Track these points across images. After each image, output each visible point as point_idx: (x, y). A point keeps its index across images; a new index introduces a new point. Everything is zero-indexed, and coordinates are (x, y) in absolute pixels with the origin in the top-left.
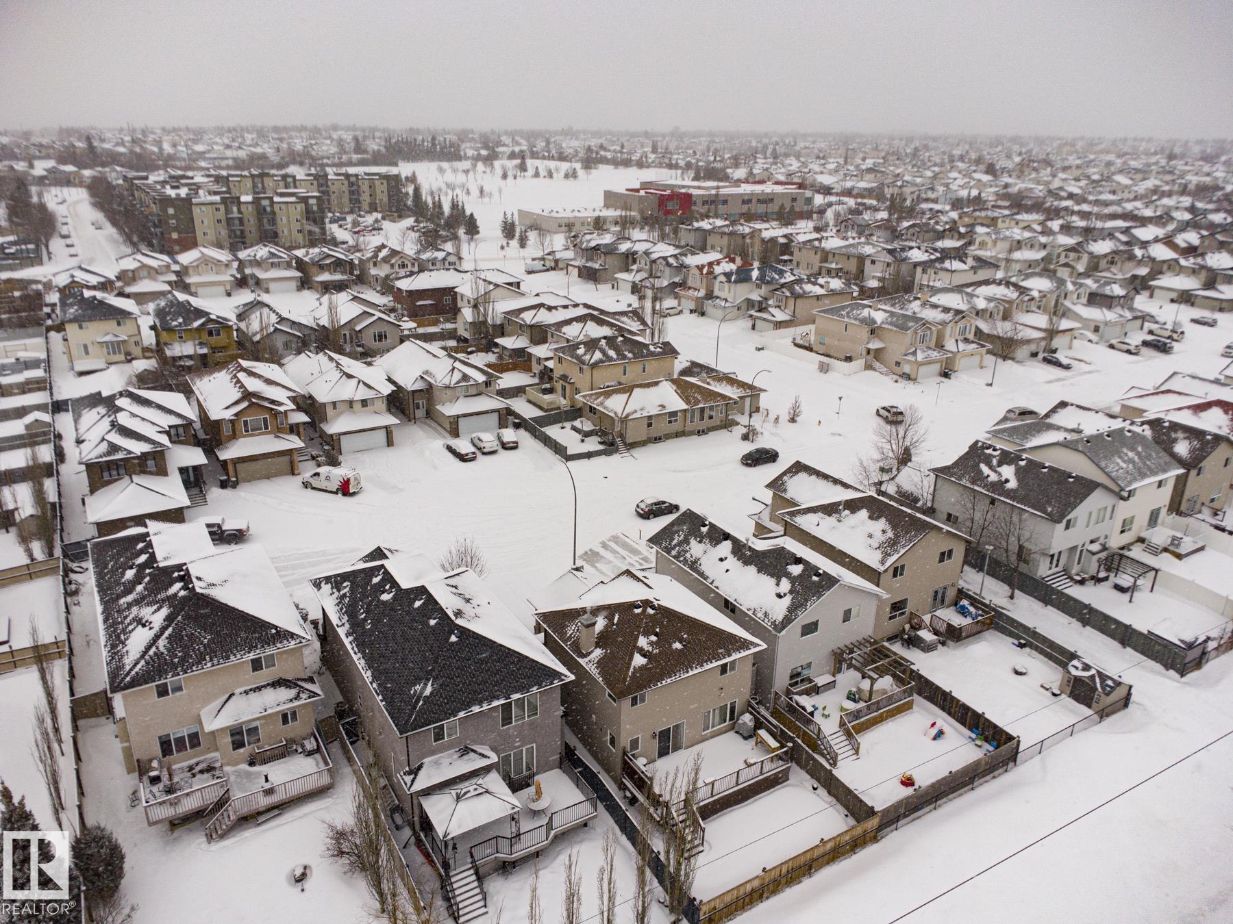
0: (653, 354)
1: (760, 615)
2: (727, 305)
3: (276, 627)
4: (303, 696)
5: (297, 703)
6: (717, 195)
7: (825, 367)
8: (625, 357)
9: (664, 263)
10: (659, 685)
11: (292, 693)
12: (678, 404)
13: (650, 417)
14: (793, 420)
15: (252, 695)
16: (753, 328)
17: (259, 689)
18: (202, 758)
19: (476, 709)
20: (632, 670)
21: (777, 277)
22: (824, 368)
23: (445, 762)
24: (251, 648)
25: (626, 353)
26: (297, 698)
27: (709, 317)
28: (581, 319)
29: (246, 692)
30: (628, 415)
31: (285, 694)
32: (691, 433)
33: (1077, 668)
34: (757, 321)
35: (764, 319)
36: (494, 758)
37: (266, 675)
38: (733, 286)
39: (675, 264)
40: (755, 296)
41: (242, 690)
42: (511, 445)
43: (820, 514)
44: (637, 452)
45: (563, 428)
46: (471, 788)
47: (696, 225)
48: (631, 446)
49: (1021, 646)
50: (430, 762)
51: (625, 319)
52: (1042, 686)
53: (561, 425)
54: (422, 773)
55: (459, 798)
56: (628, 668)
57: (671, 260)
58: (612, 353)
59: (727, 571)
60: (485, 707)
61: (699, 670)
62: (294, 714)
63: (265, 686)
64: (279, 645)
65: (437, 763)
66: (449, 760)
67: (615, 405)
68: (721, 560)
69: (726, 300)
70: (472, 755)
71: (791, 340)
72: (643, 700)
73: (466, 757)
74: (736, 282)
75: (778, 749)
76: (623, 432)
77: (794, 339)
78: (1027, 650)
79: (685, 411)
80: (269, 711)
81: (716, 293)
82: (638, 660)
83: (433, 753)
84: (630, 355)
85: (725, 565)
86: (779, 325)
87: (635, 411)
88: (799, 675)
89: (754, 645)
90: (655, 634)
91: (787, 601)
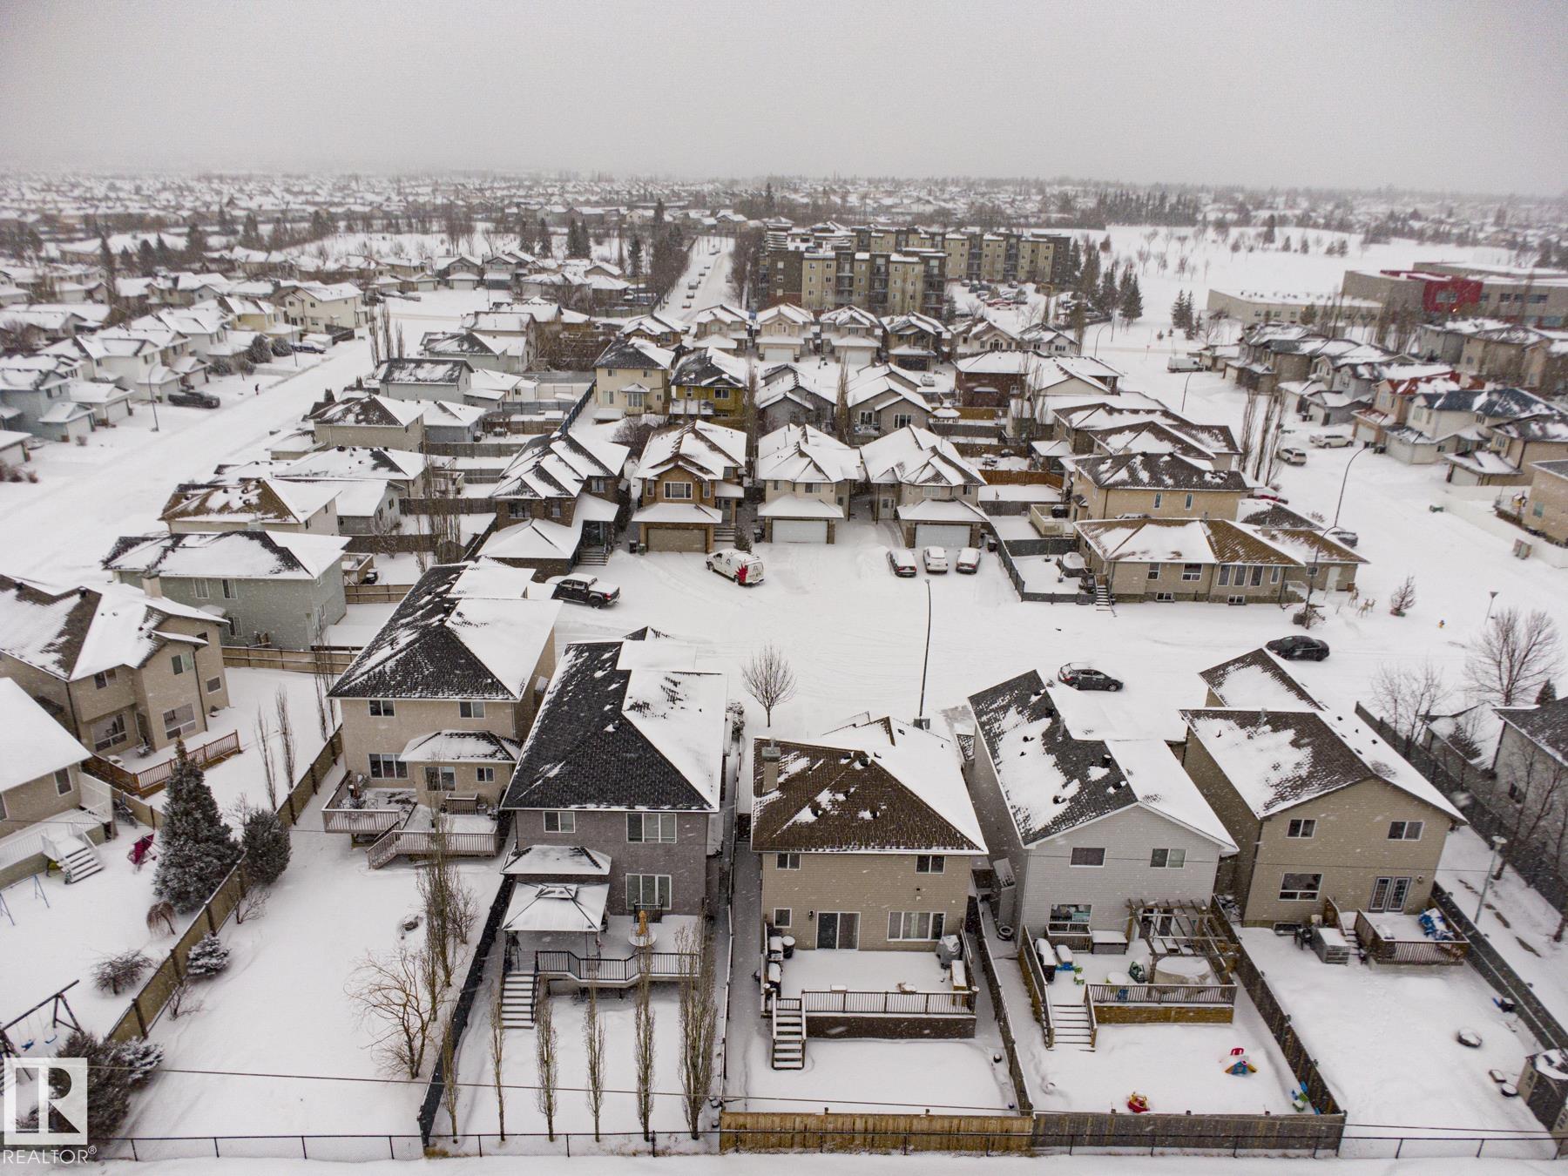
0: (1206, 485)
1: (1020, 817)
2: (1420, 441)
3: (492, 676)
4: (499, 755)
5: (489, 760)
6: (1529, 288)
7: (1524, 550)
8: (1160, 482)
9: (1350, 373)
10: (813, 851)
11: (490, 749)
12: (1206, 556)
13: (1154, 565)
14: (1398, 612)
15: (456, 740)
16: (1449, 479)
17: (464, 735)
18: (407, 790)
19: (591, 807)
20: (790, 823)
21: (1516, 408)
22: (1522, 552)
23: (554, 855)
24: (462, 690)
25: (1166, 478)
26: (493, 755)
27: (1391, 456)
28: (1137, 429)
29: (451, 735)
30: (1118, 557)
31: (485, 747)
32: (1219, 599)
33: (1550, 1062)
34: (1457, 470)
35: (1467, 469)
36: (606, 870)
37: (474, 724)
38: (1435, 414)
39: (1367, 376)
40: (1470, 434)
41: (448, 731)
42: (966, 568)
43: (1231, 723)
44: (1121, 609)
45: (1047, 561)
46: (558, 890)
47: (1450, 325)
48: (1116, 599)
49: (1506, 1008)
50: (540, 850)
51: (1205, 436)
52: (1491, 1073)
53: (1045, 557)
54: (525, 858)
55: (540, 895)
56: (788, 820)
57: (1362, 370)
58: (1144, 476)
59: (1023, 754)
60: (602, 808)
61: (876, 851)
62: (490, 772)
63: (470, 735)
64: (486, 696)
65: (545, 854)
66: (559, 856)
67: (1111, 542)
68: (1026, 739)
69: (1420, 434)
70: (585, 859)
71: (1493, 503)
72: (795, 864)
73: (577, 859)
74: (1441, 409)
75: (962, 988)
76: (1109, 577)
77: (1498, 502)
78: (1513, 1016)
79: (1213, 566)
80: (461, 760)
81: (1411, 422)
82: (806, 816)
83: (544, 841)
84: (1169, 481)
85: (1026, 747)
86: (1487, 479)
87: (1133, 554)
88: (1068, 917)
89: (972, 846)
90: (846, 794)
91: (1060, 809)
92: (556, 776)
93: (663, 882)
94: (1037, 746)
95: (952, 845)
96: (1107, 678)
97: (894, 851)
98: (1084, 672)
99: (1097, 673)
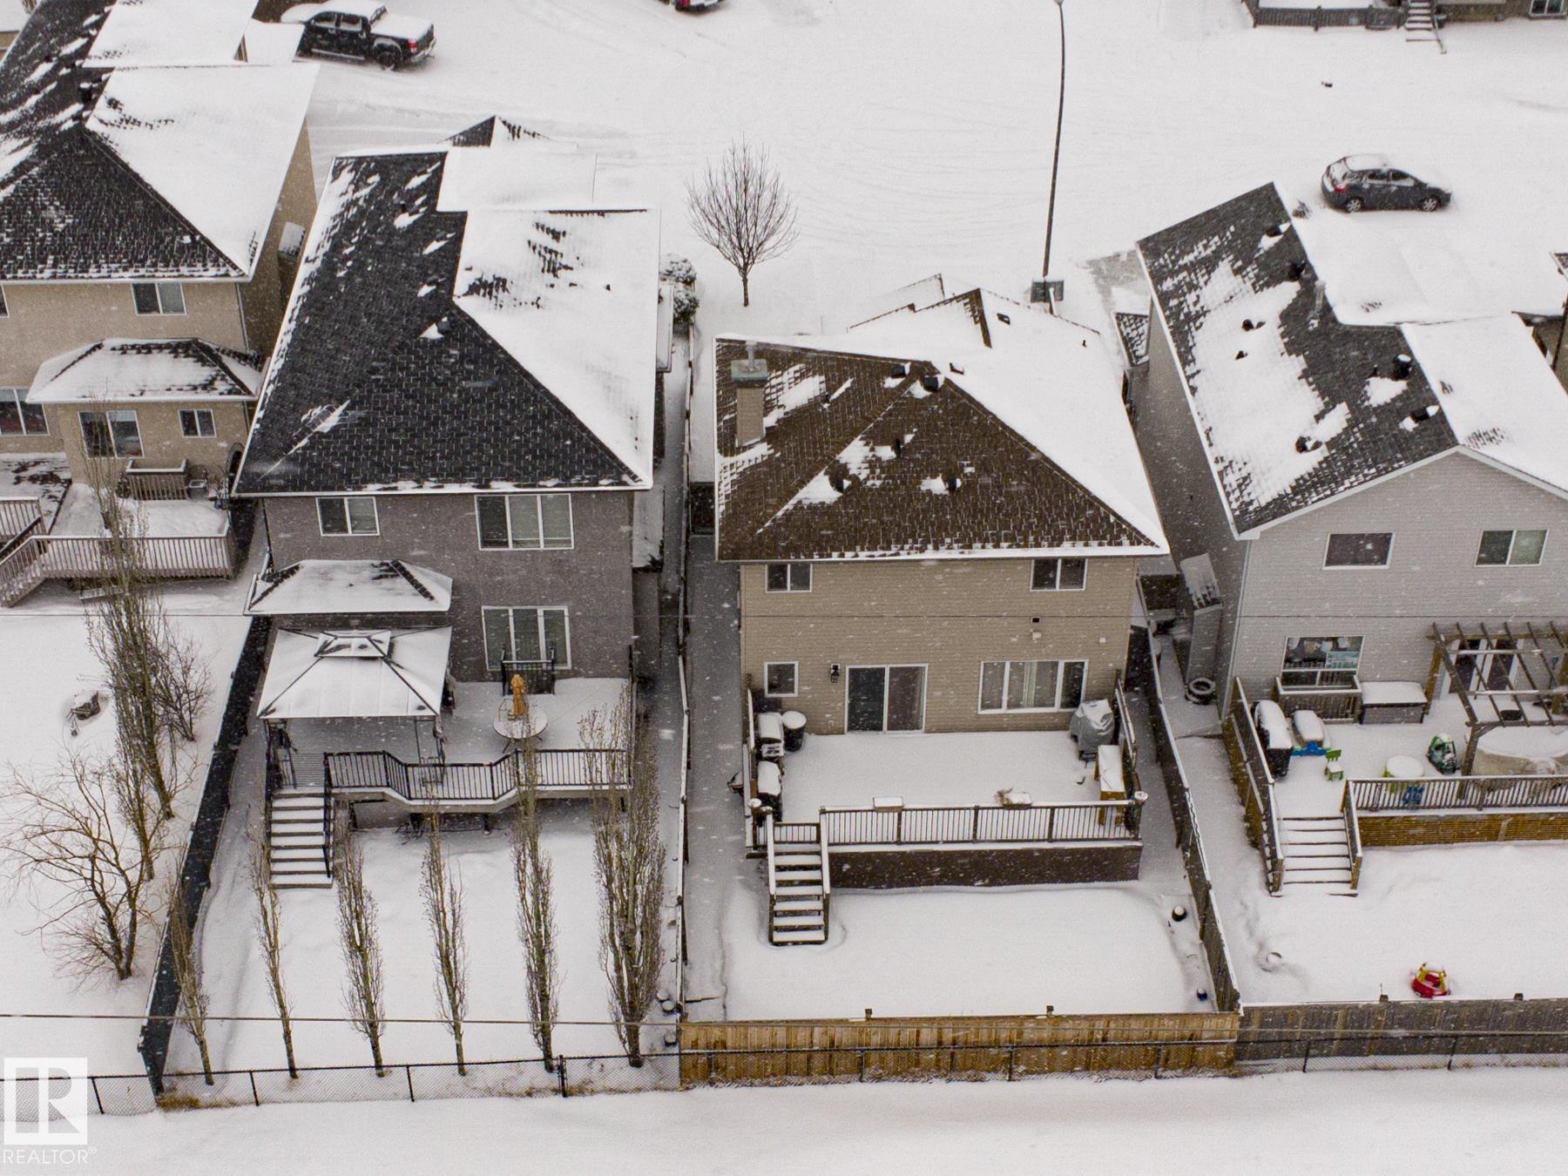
1: (1232, 479)
3: (193, 232)
4: (221, 386)
5: (203, 396)
10: (835, 557)
11: (202, 373)
15: (133, 358)
17: (148, 349)
19: (407, 487)
20: (789, 506)
23: (342, 578)
24: (134, 261)
26: (208, 386)
29: (123, 350)
31: (191, 371)
36: (443, 602)
37: (164, 326)
41: (118, 342)
44: (1455, 35)
46: (356, 642)
48: (1447, 16)
50: (314, 569)
54: (288, 584)
55: (322, 653)
56: (783, 501)
59: (1241, 355)
60: (428, 488)
61: (955, 554)
62: (205, 417)
63: (160, 347)
64: (184, 270)
65: (325, 576)
66: (352, 578)
68: (1248, 326)
70: (402, 582)
72: (802, 580)
73: (386, 583)
75: (1117, 796)
80: (148, 398)
82: (820, 490)
83: (323, 552)
85: (1249, 341)
88: (1319, 659)
89: (1137, 538)
90: (897, 445)
91: (1310, 461)
92: (335, 430)
93: (554, 621)
94: (1270, 337)
95: (1100, 539)
96: (1419, 185)
97: (991, 552)
98: (1374, 174)
99: (1399, 175)
